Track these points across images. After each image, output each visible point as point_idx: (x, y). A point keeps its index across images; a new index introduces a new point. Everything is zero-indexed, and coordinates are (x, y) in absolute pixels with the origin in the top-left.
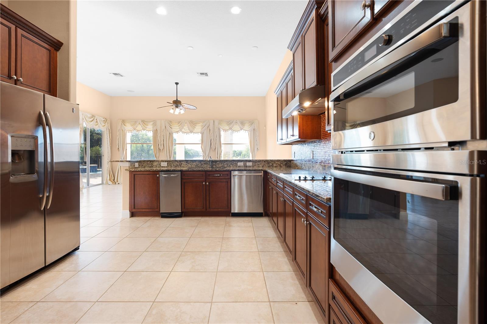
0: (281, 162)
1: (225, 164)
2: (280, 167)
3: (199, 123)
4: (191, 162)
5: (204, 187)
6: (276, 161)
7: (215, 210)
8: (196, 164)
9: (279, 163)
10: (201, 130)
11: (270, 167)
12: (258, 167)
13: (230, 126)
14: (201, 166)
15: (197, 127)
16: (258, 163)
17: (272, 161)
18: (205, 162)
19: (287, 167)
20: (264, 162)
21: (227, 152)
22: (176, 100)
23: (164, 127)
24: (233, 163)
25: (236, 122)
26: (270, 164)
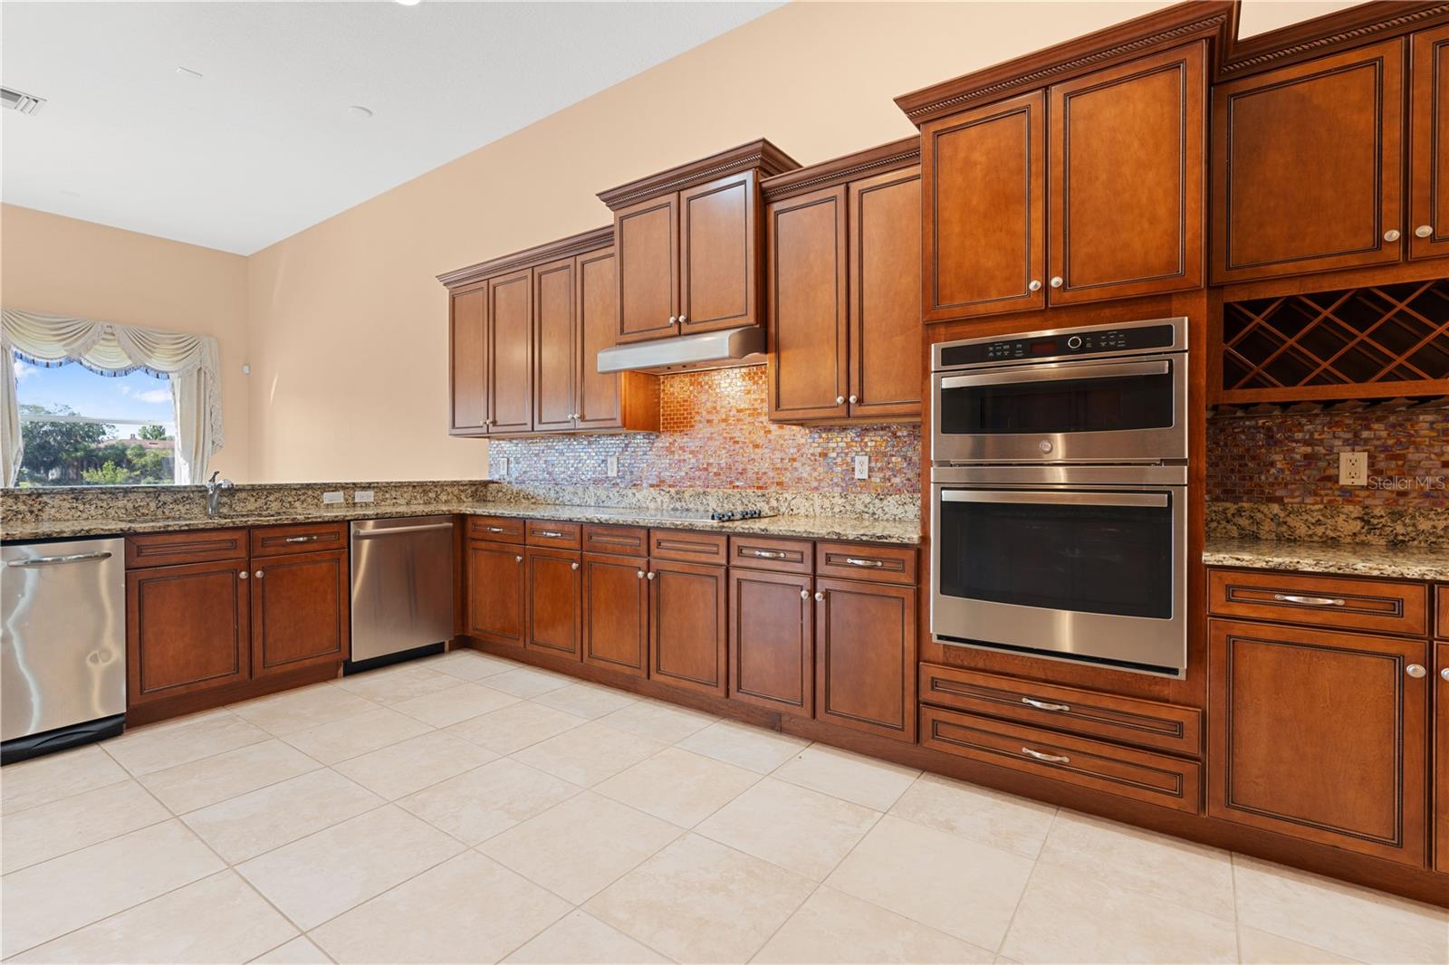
0: (461, 488)
1: (271, 498)
2: (459, 502)
4: (103, 497)
5: (242, 590)
6: (446, 486)
7: (290, 667)
8: (130, 505)
9: (456, 492)
11: (429, 503)
12: (394, 504)
14: (159, 512)
16: (394, 494)
17: (435, 484)
18: (179, 496)
19: (477, 501)
20: (411, 489)
24: (304, 494)
26: (430, 495)
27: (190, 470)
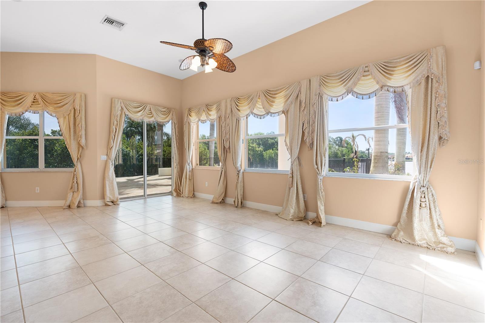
3: (281, 92)
10: (284, 104)
13: (348, 85)
15: (277, 101)
21: (381, 152)
22: (201, 38)
23: (229, 111)
25: (367, 69)
27: (418, 160)
